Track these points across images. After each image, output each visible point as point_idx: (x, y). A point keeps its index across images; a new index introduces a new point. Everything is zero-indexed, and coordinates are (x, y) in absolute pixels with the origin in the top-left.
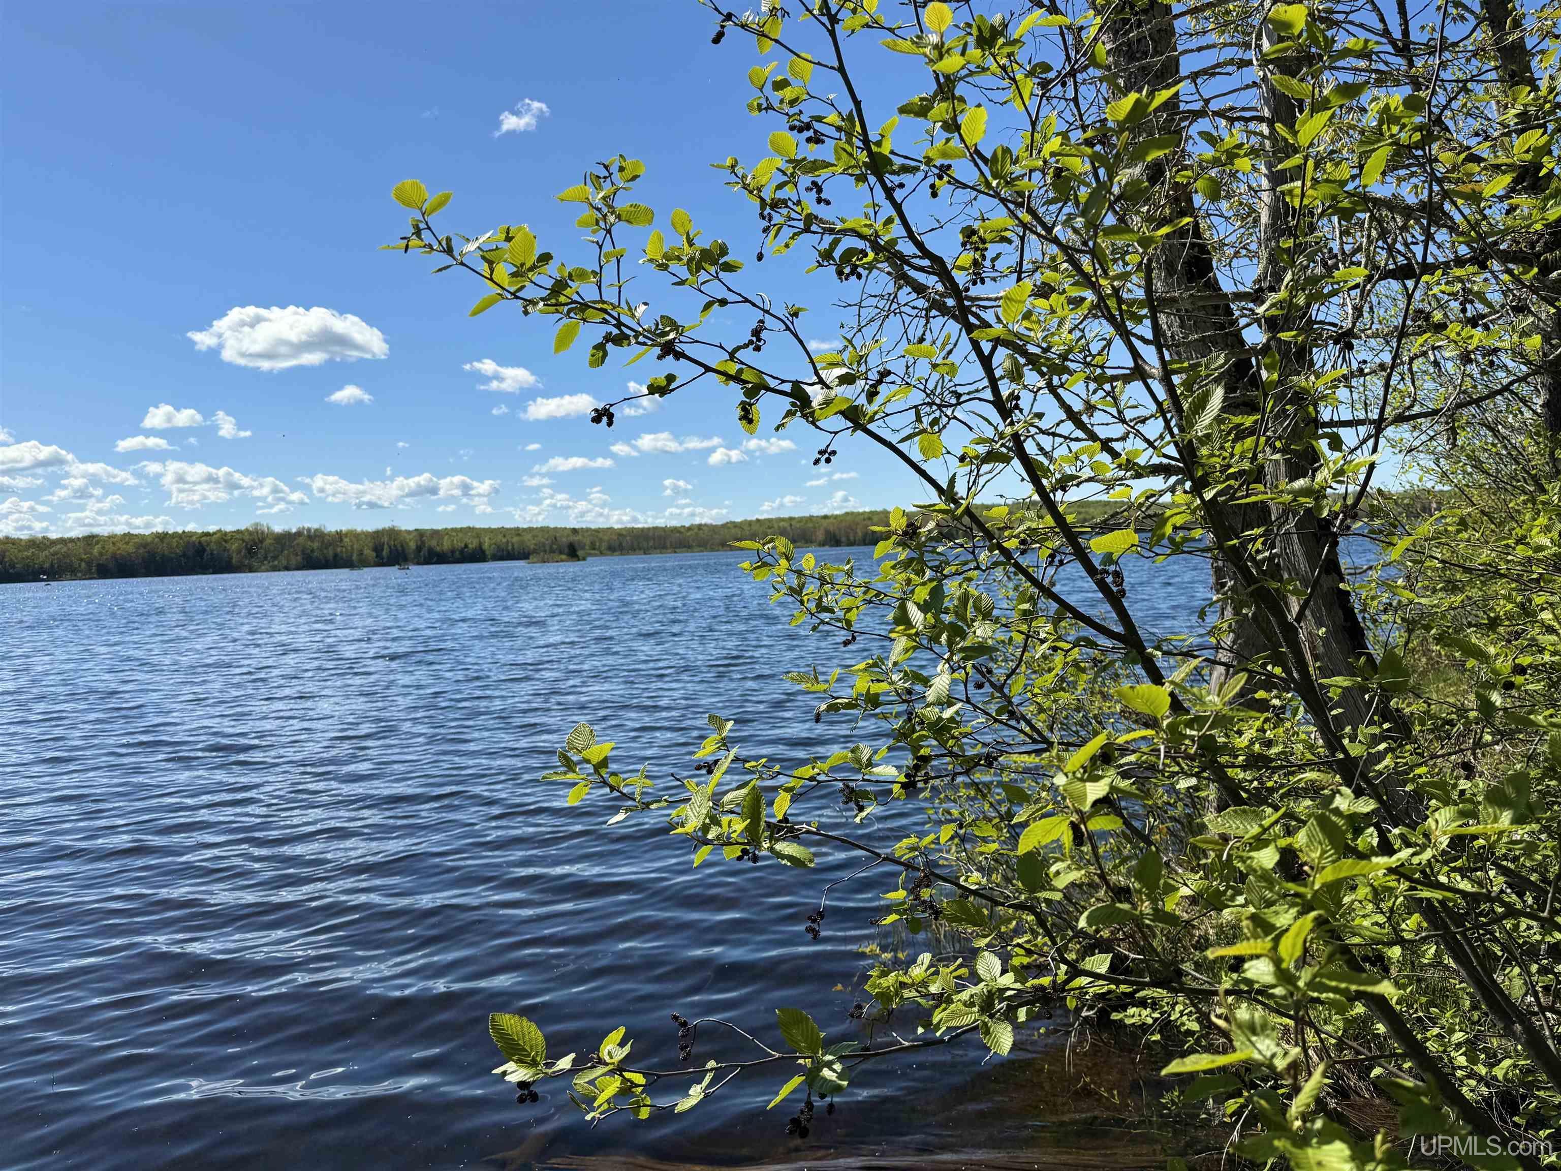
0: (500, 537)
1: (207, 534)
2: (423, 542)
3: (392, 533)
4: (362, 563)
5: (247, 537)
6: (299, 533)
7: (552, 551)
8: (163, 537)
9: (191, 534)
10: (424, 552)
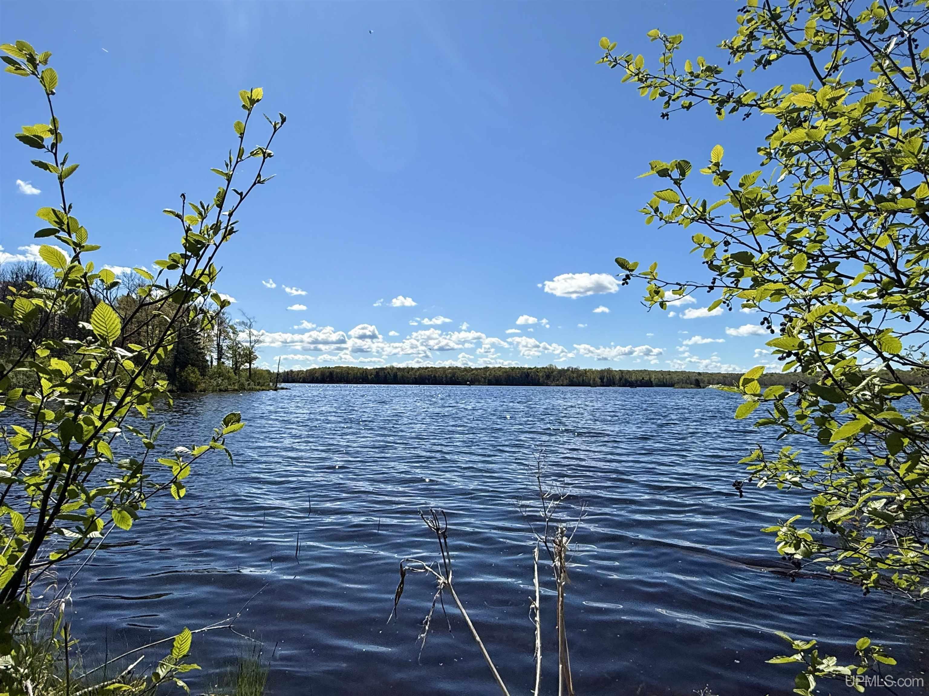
0: (660, 375)
1: (530, 369)
2: (623, 376)
3: (609, 371)
4: (595, 385)
5: (546, 370)
6: (568, 370)
7: (686, 383)
8: (513, 369)
9: (524, 368)
10: (623, 381)
